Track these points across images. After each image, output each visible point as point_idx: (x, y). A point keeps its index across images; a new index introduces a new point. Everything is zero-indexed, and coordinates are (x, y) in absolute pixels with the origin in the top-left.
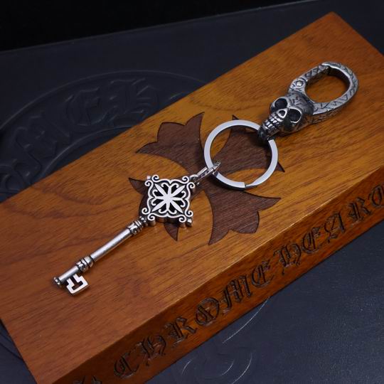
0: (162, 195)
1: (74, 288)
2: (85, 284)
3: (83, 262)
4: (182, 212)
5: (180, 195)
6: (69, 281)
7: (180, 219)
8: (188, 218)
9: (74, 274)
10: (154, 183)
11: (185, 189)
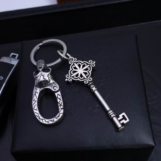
0: (78, 74)
1: (126, 119)
2: (124, 114)
3: (111, 114)
4: (89, 65)
5: (79, 66)
6: (122, 122)
7: (93, 66)
8: (93, 63)
9: (118, 120)
10: (70, 77)
11: (76, 63)
